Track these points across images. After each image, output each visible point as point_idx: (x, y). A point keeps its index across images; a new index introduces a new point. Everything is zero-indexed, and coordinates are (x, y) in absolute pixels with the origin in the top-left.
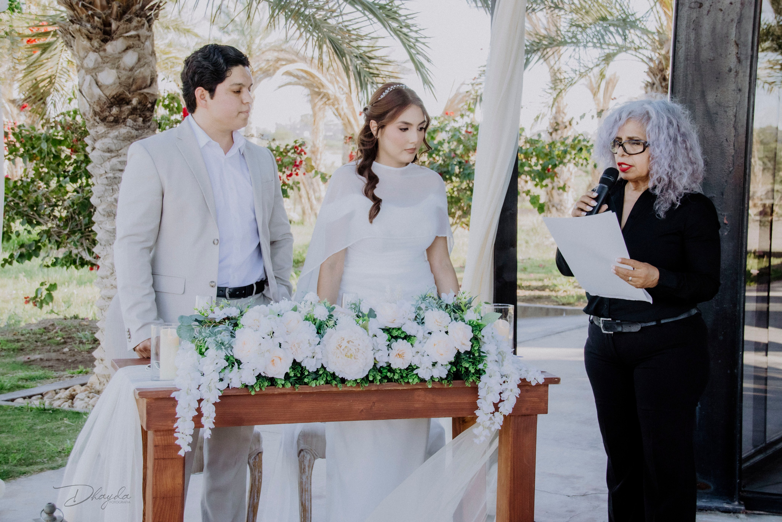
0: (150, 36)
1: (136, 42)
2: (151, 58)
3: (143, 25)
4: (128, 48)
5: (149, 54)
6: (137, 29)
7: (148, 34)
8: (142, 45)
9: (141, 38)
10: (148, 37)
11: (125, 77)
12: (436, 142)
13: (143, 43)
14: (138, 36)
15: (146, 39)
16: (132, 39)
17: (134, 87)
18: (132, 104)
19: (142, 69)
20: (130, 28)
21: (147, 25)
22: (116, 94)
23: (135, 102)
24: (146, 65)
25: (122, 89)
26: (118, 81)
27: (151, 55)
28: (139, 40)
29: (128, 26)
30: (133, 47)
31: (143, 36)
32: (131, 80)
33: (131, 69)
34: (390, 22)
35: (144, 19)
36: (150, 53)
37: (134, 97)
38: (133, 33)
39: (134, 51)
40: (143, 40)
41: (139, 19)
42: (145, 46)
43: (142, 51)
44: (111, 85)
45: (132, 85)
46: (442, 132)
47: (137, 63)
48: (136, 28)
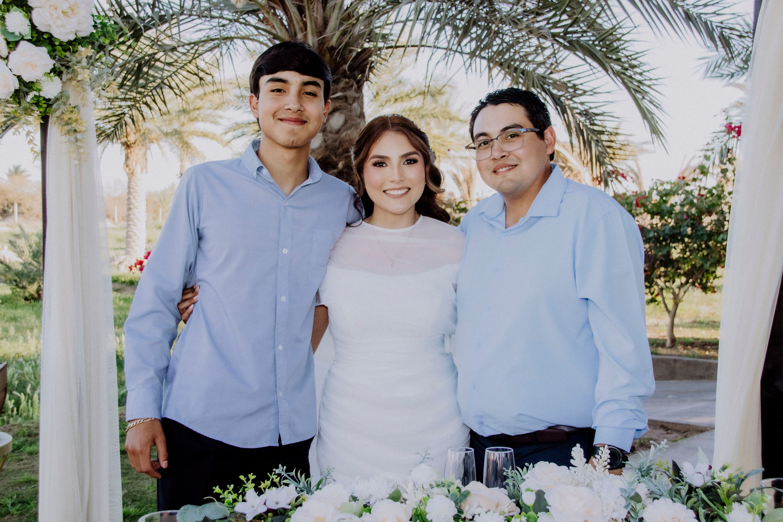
0: (359, 98)
1: (343, 104)
2: (359, 120)
3: (352, 86)
4: (335, 110)
5: (357, 116)
6: (345, 91)
7: (357, 95)
8: (350, 106)
9: (349, 99)
10: (355, 99)
11: (331, 140)
12: (668, 205)
13: (350, 104)
14: (345, 98)
15: (354, 101)
16: (339, 101)
17: (340, 150)
18: (338, 168)
19: (349, 132)
20: (336, 89)
21: (355, 86)
22: (322, 158)
23: (340, 165)
24: (353, 128)
25: (328, 153)
26: (324, 145)
27: (360, 117)
28: (346, 101)
29: (335, 87)
30: (340, 109)
31: (350, 97)
32: (338, 142)
33: (338, 132)
34: (612, 65)
35: (352, 80)
36: (358, 114)
37: (340, 161)
38: (339, 94)
39: (341, 113)
40: (351, 102)
41: (347, 80)
42: (353, 107)
43: (349, 113)
44: (317, 149)
45: (338, 149)
46: (674, 195)
47: (343, 126)
48: (344, 89)
